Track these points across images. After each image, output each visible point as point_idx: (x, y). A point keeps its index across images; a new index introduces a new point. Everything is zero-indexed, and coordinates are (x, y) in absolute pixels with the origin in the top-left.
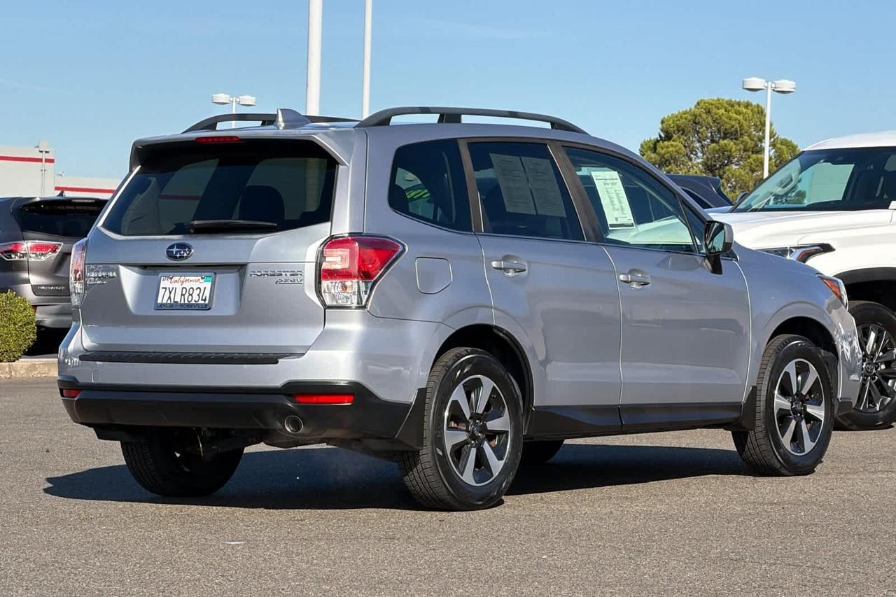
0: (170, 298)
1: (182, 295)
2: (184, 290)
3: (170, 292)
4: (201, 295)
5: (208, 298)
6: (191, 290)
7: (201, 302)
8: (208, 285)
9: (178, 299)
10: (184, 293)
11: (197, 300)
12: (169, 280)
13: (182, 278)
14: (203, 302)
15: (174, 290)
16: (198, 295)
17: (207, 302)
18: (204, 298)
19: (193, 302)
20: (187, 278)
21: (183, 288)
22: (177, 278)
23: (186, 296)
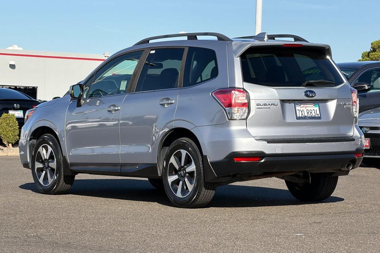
0: (302, 114)
1: (307, 113)
2: (308, 111)
3: (302, 112)
4: (316, 113)
5: (319, 114)
6: (311, 111)
7: (316, 116)
8: (317, 108)
9: (306, 115)
10: (308, 112)
11: (315, 115)
12: (299, 106)
13: (305, 106)
14: (317, 116)
15: (303, 111)
16: (314, 113)
17: (319, 116)
18: (317, 114)
19: (313, 116)
20: (307, 105)
21: (307, 110)
22: (302, 106)
23: (309, 113)
